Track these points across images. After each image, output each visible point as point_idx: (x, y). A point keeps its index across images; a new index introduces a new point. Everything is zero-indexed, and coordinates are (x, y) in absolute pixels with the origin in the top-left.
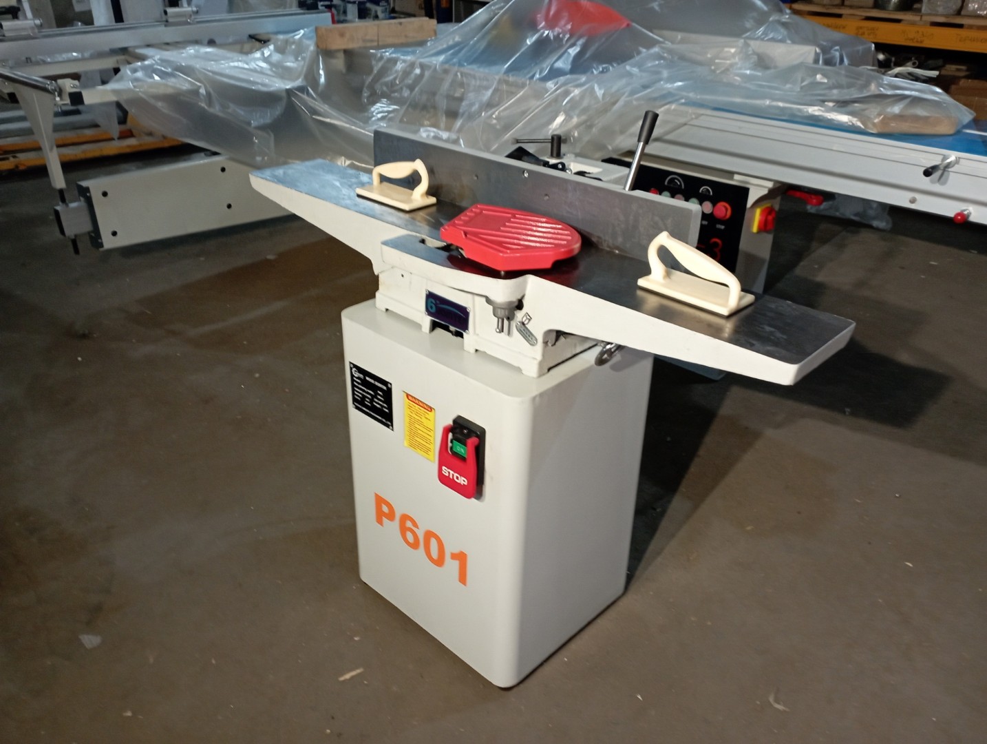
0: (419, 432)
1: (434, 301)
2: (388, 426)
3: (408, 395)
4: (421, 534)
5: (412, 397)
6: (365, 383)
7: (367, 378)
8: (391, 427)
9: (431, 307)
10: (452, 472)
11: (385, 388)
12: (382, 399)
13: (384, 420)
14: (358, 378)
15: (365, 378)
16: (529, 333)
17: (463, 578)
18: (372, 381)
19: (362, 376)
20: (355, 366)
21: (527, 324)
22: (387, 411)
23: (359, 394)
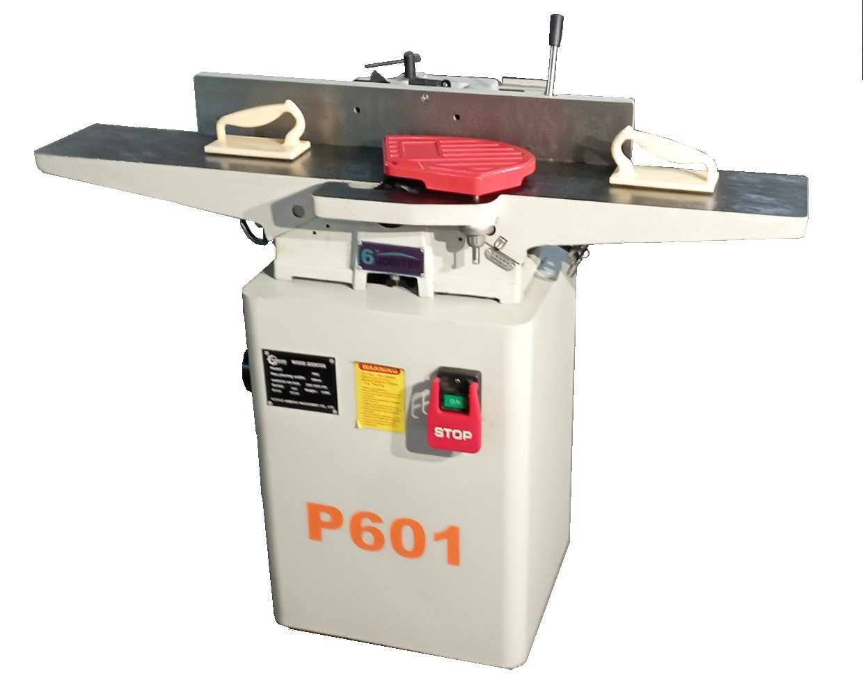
0: (381, 403)
1: (371, 252)
2: (330, 411)
3: (361, 365)
4: (385, 529)
5: (369, 365)
6: (289, 369)
7: (294, 362)
8: (335, 411)
9: (368, 259)
10: (448, 431)
11: (324, 366)
12: (320, 381)
13: (323, 406)
14: (279, 366)
15: (289, 362)
16: (503, 258)
17: (454, 557)
18: (303, 363)
19: (284, 362)
20: (271, 352)
21: (502, 248)
22: (328, 393)
23: (278, 386)
